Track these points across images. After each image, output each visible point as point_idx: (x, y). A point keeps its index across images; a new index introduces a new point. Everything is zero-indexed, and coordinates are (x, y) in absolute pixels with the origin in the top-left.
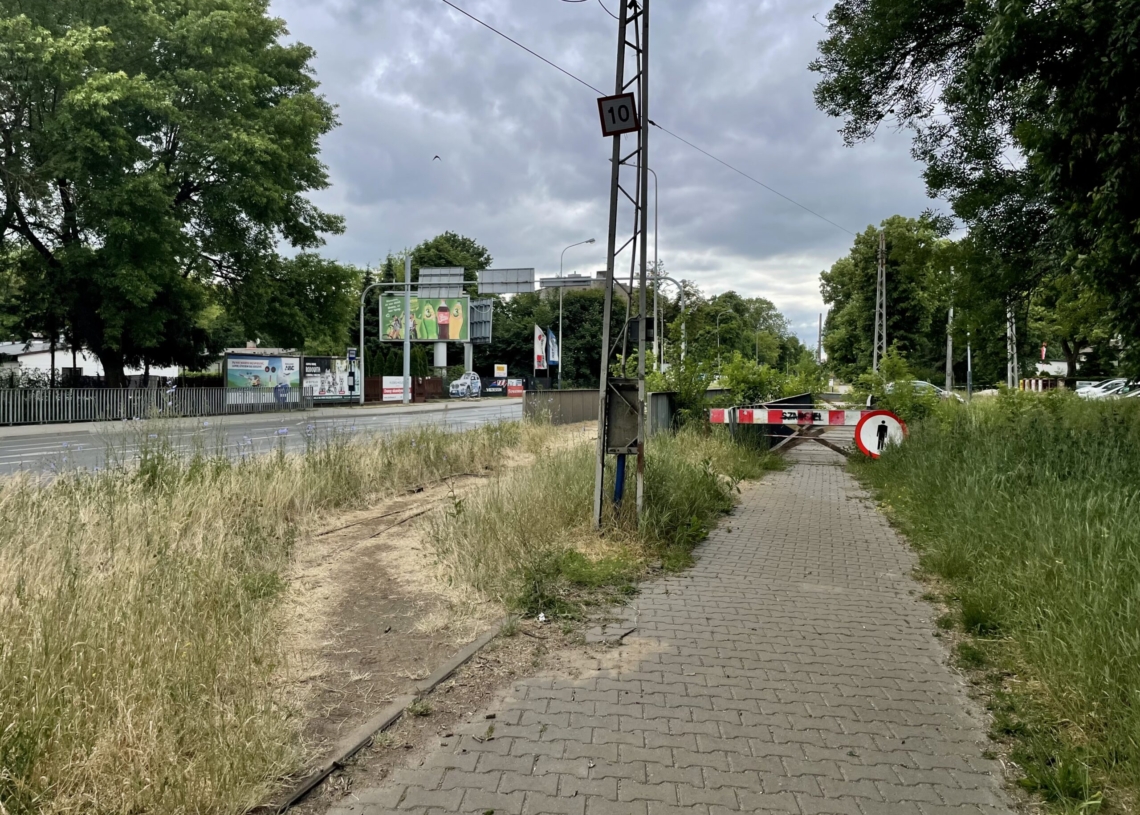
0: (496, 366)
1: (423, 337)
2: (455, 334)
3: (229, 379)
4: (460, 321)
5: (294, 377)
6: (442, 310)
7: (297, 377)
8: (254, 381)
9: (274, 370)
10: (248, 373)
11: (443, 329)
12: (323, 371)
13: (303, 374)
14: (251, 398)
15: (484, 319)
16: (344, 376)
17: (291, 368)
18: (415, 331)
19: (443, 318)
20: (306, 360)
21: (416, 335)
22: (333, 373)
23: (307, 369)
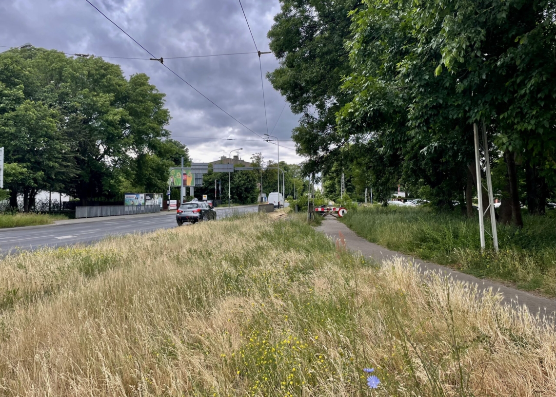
0: (203, 195)
1: (176, 185)
2: (189, 184)
3: (126, 202)
4: (191, 179)
5: (142, 201)
6: (185, 174)
7: (144, 201)
8: (132, 203)
9: (137, 198)
10: (131, 200)
11: (185, 181)
12: (151, 199)
13: (145, 200)
14: (131, 209)
15: (199, 177)
16: (158, 200)
17: (142, 198)
18: (173, 182)
19: (184, 177)
20: (147, 195)
21: (174, 184)
22: (154, 199)
23: (147, 198)
